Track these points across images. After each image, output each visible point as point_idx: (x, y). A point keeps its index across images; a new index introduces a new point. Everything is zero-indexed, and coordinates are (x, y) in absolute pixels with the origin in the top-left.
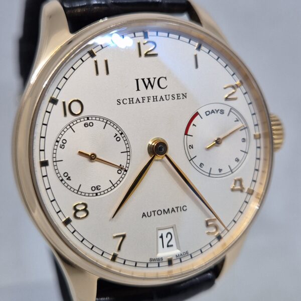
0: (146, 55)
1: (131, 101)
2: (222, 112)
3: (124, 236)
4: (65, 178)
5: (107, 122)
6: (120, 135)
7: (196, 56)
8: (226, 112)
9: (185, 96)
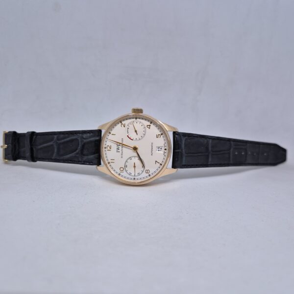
0: (110, 148)
1: (122, 154)
2: (128, 128)
3: (156, 161)
4: (139, 174)
5: (126, 161)
6: (130, 158)
7: (113, 134)
8: (128, 127)
9: (122, 139)
